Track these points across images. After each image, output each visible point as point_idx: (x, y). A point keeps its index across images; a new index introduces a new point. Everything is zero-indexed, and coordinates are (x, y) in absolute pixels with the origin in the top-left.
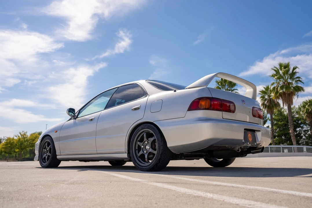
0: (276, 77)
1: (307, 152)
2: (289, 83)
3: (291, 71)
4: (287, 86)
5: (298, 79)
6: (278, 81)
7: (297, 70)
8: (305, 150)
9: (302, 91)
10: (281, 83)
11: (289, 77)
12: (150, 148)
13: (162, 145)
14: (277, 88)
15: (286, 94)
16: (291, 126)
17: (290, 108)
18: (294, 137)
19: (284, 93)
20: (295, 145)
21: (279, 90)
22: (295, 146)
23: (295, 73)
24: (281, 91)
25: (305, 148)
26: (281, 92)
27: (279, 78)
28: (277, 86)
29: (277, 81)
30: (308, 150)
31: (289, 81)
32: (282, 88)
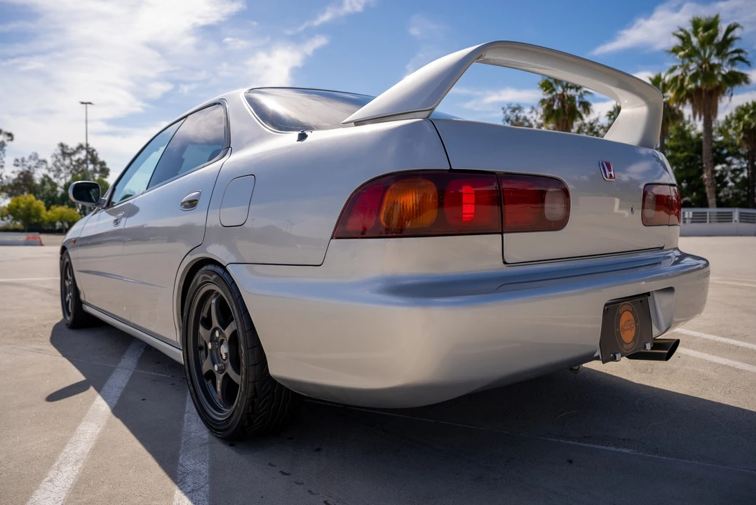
0: (682, 53)
1: (740, 222)
2: (713, 67)
3: (720, 36)
4: (707, 72)
5: (736, 55)
6: (687, 61)
7: (737, 33)
8: (736, 216)
9: (743, 83)
10: (693, 66)
11: (715, 52)
12: (226, 358)
13: (256, 364)
14: (683, 80)
15: (703, 93)
16: (706, 164)
17: (708, 125)
18: (711, 189)
19: (698, 90)
20: (713, 207)
21: (686, 83)
22: (712, 210)
23: (732, 39)
24: (692, 86)
25: (736, 213)
26: (691, 89)
27: (688, 56)
28: (682, 74)
29: (683, 62)
30: (744, 219)
31: (715, 60)
32: (694, 78)
